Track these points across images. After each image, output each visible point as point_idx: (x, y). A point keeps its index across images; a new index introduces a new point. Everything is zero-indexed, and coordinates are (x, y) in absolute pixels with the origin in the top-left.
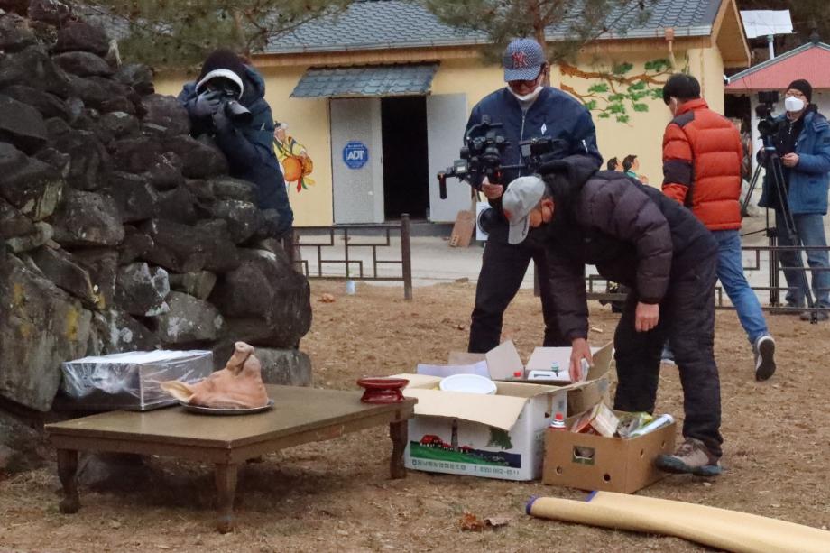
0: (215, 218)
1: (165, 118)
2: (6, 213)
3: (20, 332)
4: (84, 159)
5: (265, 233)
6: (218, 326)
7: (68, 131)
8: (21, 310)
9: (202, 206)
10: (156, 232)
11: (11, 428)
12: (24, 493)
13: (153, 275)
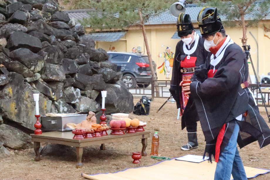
0: (100, 74)
1: (86, 42)
2: (25, 70)
3: (27, 106)
4: (53, 54)
5: (116, 79)
6: (97, 108)
7: (49, 45)
8: (28, 99)
9: (95, 70)
10: (77, 77)
11: (23, 135)
12: (26, 155)
13: (75, 91)
